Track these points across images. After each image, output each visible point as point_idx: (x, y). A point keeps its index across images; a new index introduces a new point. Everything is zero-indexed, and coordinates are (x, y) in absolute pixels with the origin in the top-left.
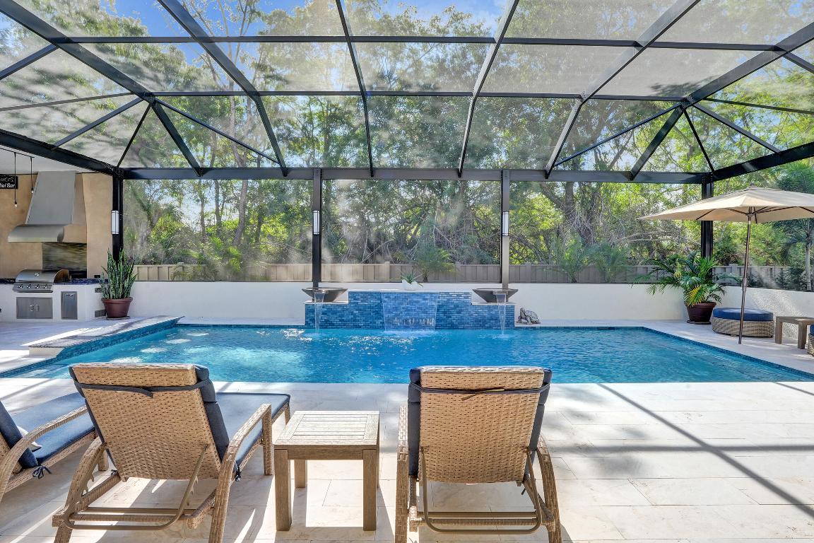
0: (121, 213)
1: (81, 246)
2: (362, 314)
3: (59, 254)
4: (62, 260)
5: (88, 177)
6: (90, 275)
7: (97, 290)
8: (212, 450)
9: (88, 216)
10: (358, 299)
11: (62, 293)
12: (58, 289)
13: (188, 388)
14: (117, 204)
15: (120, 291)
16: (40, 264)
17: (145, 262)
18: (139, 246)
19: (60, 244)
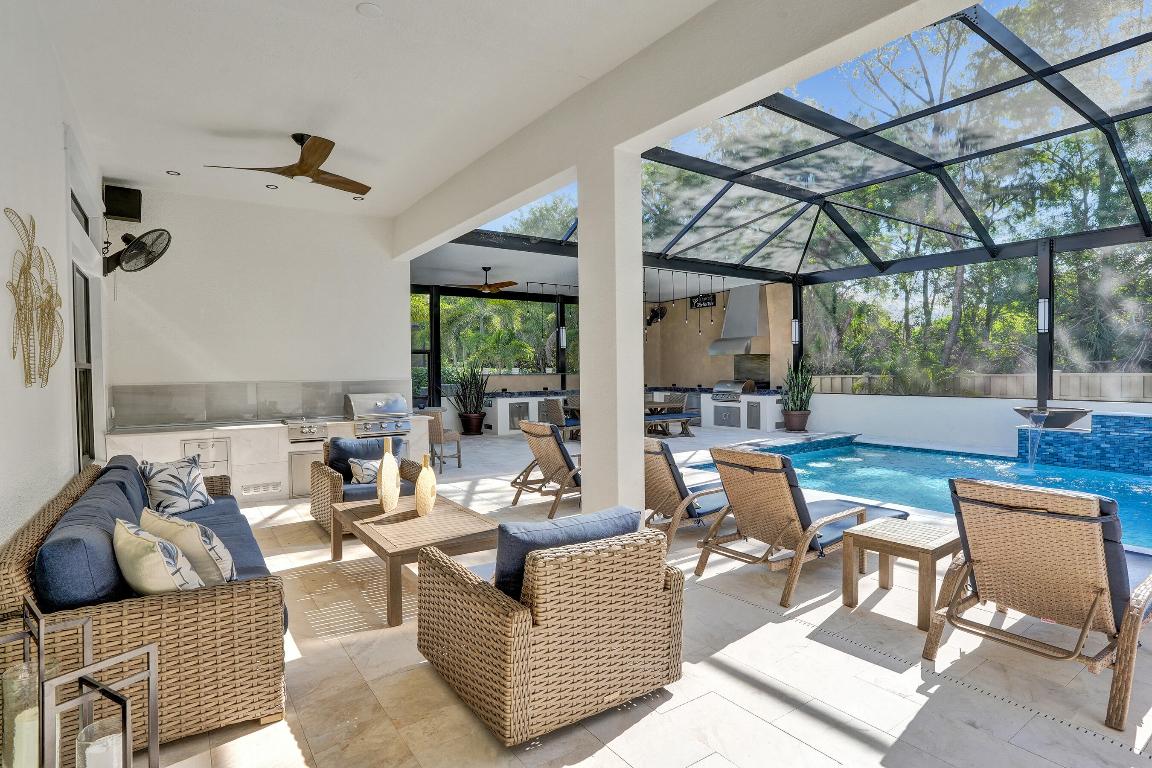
0: (801, 321)
1: (765, 357)
2: (1117, 450)
3: (749, 365)
4: (749, 371)
5: (771, 288)
6: (773, 387)
7: (778, 402)
8: (797, 524)
9: (771, 326)
10: (1109, 427)
11: (749, 403)
12: (745, 399)
13: (776, 471)
14: (798, 314)
15: (798, 403)
16: (731, 375)
17: (834, 372)
18: (829, 354)
19: (747, 356)
